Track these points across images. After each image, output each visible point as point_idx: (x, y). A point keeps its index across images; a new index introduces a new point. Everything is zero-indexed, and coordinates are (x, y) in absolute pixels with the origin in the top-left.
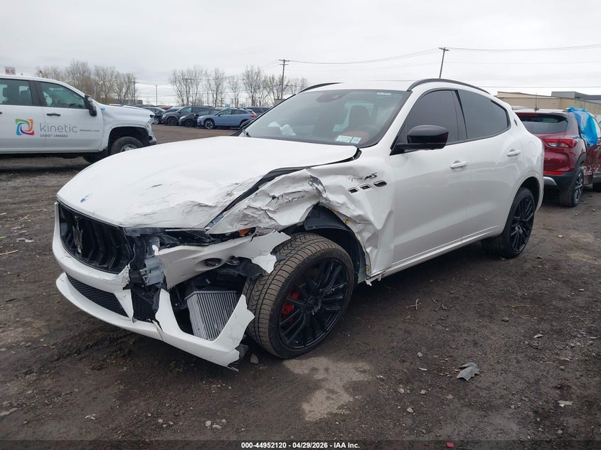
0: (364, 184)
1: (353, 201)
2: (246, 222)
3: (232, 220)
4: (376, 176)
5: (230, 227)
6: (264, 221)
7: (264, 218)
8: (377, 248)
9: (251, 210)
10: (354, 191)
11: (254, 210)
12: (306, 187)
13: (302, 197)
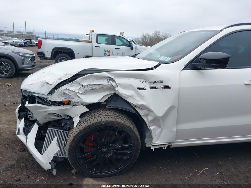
0: (153, 86)
1: (140, 95)
2: (65, 97)
3: (59, 95)
4: (162, 82)
5: (58, 98)
6: (75, 98)
7: (75, 97)
8: (161, 128)
9: (68, 91)
10: (143, 89)
11: (70, 91)
12: (105, 82)
13: (102, 88)
